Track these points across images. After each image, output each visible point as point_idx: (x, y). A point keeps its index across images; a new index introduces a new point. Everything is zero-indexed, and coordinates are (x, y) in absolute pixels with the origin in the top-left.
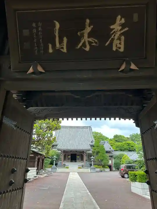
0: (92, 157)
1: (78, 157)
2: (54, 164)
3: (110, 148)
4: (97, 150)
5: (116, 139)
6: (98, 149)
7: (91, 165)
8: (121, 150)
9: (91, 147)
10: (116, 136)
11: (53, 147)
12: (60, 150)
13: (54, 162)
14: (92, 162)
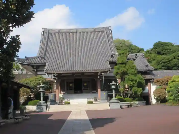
0: (113, 83)
1: (85, 84)
2: (42, 98)
3: (147, 66)
4: (122, 69)
5: (158, 50)
6: (125, 67)
7: (111, 97)
8: (168, 68)
9: (111, 66)
10: (158, 45)
11: (39, 68)
12: (51, 74)
13: (42, 94)
14: (113, 91)
